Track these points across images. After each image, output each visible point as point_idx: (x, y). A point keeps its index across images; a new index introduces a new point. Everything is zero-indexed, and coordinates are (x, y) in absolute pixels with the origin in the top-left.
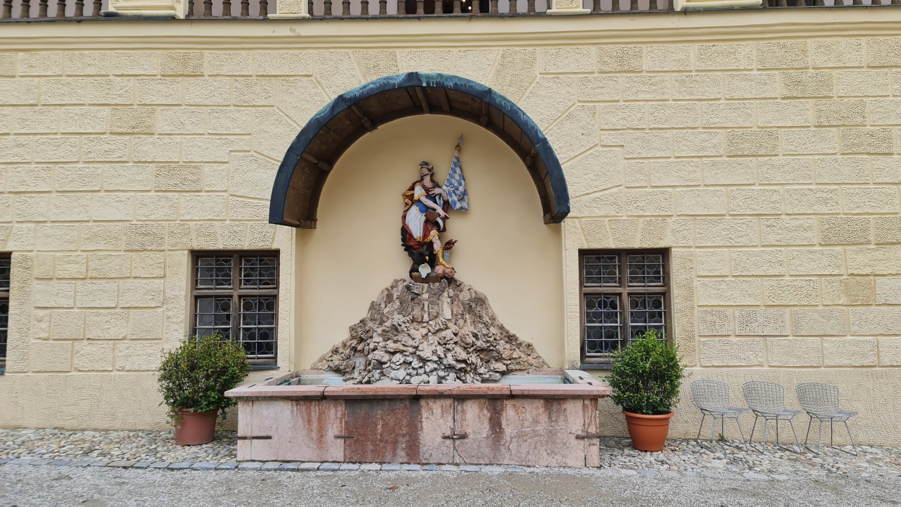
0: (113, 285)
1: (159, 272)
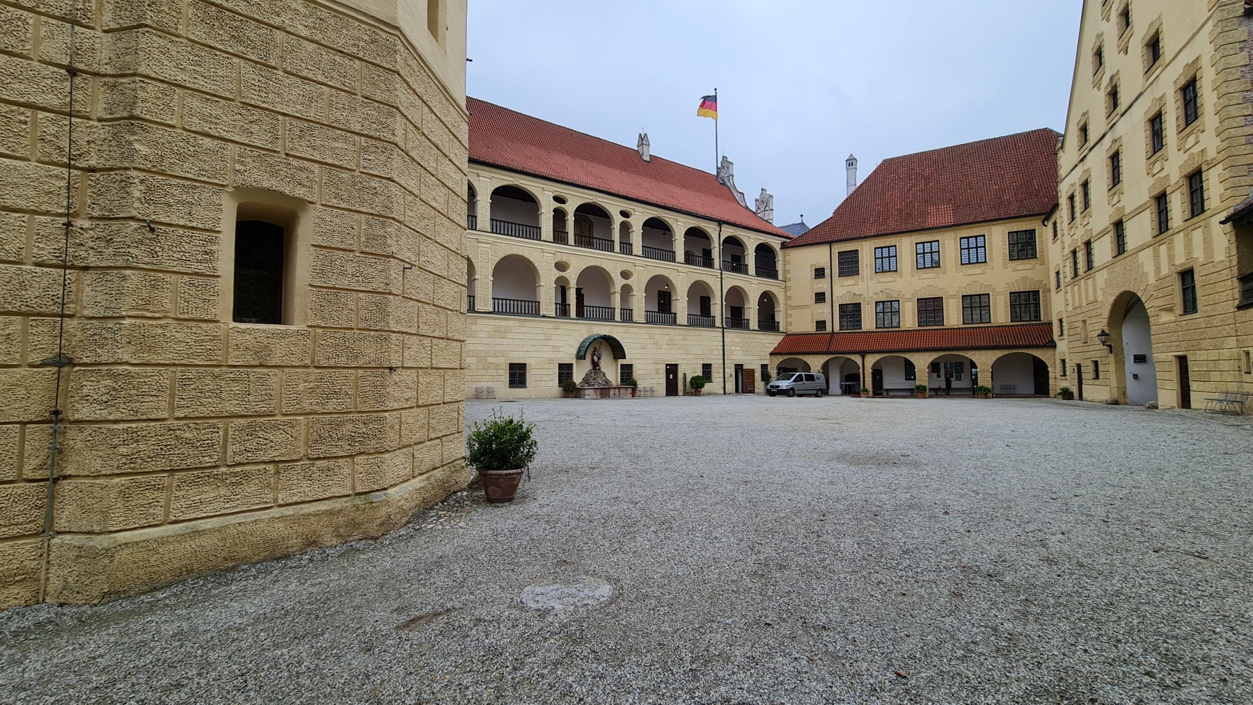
0: (546, 370)
1: (554, 368)
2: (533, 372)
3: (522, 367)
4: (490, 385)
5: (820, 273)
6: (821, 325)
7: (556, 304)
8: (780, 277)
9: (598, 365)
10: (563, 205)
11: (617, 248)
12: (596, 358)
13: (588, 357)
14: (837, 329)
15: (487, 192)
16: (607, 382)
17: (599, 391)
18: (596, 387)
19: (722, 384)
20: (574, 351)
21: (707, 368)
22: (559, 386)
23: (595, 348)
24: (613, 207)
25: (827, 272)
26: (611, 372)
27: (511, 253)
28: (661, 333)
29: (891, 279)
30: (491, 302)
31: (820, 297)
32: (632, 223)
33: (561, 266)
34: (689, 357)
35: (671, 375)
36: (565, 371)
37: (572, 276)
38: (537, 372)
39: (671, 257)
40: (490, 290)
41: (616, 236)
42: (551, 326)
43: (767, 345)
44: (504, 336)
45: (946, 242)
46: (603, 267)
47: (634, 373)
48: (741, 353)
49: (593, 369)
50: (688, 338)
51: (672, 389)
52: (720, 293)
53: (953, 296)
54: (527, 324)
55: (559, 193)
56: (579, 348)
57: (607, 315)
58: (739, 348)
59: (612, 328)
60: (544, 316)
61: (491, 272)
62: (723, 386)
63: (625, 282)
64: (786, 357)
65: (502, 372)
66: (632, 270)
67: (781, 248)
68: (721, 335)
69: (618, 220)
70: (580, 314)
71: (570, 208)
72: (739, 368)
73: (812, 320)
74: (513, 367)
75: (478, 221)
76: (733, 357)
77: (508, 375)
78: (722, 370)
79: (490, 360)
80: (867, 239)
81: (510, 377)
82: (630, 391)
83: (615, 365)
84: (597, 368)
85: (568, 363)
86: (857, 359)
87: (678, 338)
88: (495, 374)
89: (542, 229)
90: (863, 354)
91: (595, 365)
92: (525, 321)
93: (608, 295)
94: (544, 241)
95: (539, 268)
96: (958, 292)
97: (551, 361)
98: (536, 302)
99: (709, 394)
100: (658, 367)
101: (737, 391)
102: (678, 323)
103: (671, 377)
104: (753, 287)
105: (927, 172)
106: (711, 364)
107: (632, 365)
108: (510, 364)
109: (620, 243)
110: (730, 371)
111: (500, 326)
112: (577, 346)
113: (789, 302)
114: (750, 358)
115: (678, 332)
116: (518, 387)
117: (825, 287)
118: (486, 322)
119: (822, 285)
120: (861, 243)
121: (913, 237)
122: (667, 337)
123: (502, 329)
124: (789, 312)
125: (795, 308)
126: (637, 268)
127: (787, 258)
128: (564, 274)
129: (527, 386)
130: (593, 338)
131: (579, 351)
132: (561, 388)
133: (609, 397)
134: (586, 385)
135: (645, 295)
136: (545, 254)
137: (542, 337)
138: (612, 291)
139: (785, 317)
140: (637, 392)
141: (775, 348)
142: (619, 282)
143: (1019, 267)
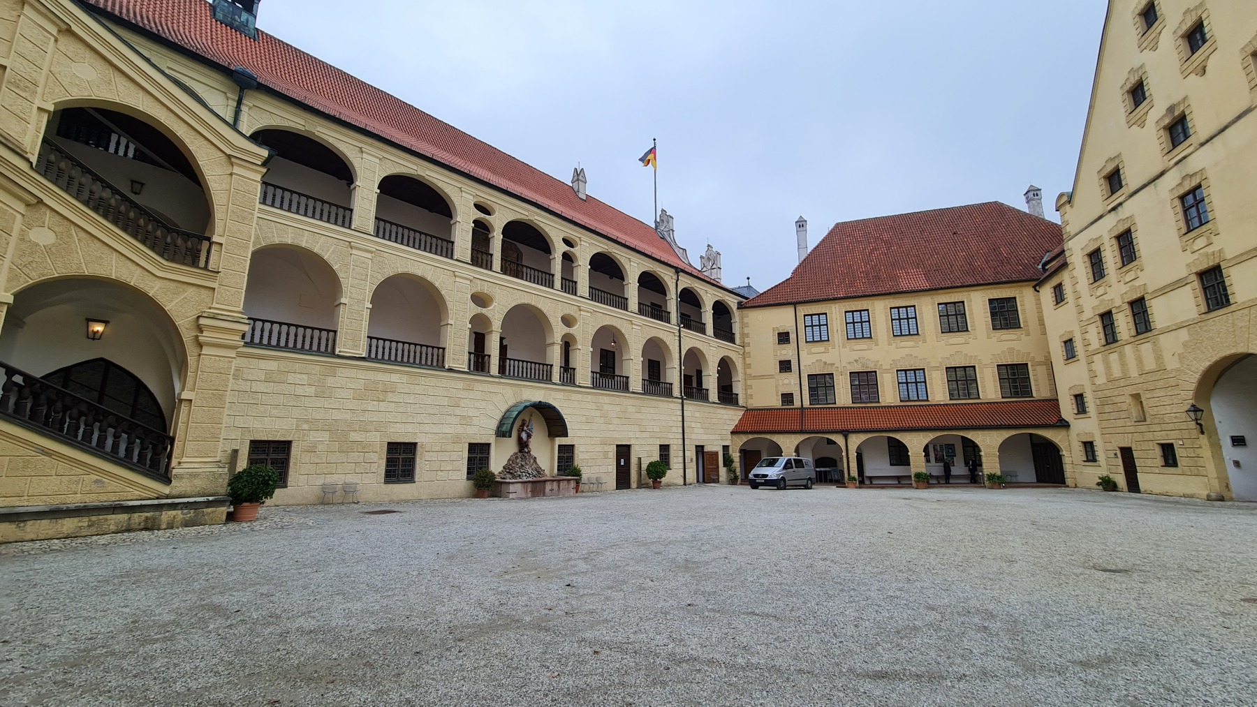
0: (448, 454)
1: (461, 450)
2: (428, 456)
3: (411, 448)
4: (350, 479)
5: (783, 338)
6: (787, 398)
7: (470, 353)
8: (738, 341)
9: (527, 446)
10: (487, 217)
11: (558, 283)
12: (524, 436)
13: (514, 433)
14: (807, 403)
15: (374, 177)
16: (539, 471)
17: (530, 485)
18: (525, 479)
19: (682, 471)
20: (493, 425)
21: (664, 449)
22: (468, 479)
23: (523, 420)
24: (555, 232)
25: (793, 337)
26: (544, 455)
27: (405, 270)
28: (609, 401)
29: (865, 347)
30: (364, 342)
31: (785, 366)
32: (578, 255)
33: (480, 300)
34: (644, 435)
35: (622, 460)
36: (478, 453)
37: (496, 314)
38: (433, 456)
39: (622, 303)
40: (365, 324)
41: (557, 267)
42: (460, 385)
43: (728, 422)
44: (381, 397)
45: (924, 308)
46: (539, 307)
47: (576, 459)
48: (701, 431)
49: (520, 451)
50: (643, 410)
51: (623, 480)
52: (678, 355)
53: (936, 368)
54: (423, 381)
55: (482, 200)
56: (501, 421)
57: (541, 374)
58: (699, 425)
59: (548, 392)
60: (450, 370)
61: (369, 296)
62: (683, 475)
63: (566, 330)
64: (751, 437)
65: (373, 457)
66: (576, 316)
67: (738, 308)
68: (680, 408)
69: (559, 248)
70: (502, 369)
71: (498, 222)
72: (700, 449)
73: (777, 393)
74: (393, 447)
75: (355, 217)
76: (694, 436)
77: (383, 463)
78: (681, 453)
79: (354, 436)
80: (836, 301)
81: (387, 466)
82: (573, 484)
83: (549, 448)
84: (526, 450)
85: (483, 442)
86: (839, 439)
87: (631, 409)
88: (361, 459)
89: (456, 244)
90: (846, 433)
91: (523, 445)
92: (421, 375)
93: (543, 347)
94: (457, 260)
95: (447, 298)
96: (941, 363)
97: (456, 439)
98: (439, 348)
99: (668, 485)
100: (606, 448)
101: (698, 481)
102: (631, 390)
103: (622, 464)
104: (713, 350)
105: (885, 236)
106: (668, 446)
107: (573, 446)
108: (389, 443)
109: (562, 278)
110: (691, 454)
111: (377, 382)
112: (498, 416)
113: (749, 371)
114: (711, 437)
115: (632, 402)
116: (398, 482)
117: (791, 354)
118: (353, 373)
119: (788, 352)
120: (829, 305)
121: (887, 301)
122: (618, 408)
123: (380, 387)
124: (749, 382)
125: (755, 377)
126: (582, 313)
127: (746, 320)
128: (484, 311)
129: (416, 479)
130: (524, 405)
131: (501, 424)
132: (471, 482)
133: (544, 495)
134: (508, 476)
135: (591, 350)
136: (458, 279)
137: (445, 402)
138: (549, 341)
139: (744, 388)
140: (581, 485)
141: (736, 426)
142: (559, 331)
143: (1004, 337)
